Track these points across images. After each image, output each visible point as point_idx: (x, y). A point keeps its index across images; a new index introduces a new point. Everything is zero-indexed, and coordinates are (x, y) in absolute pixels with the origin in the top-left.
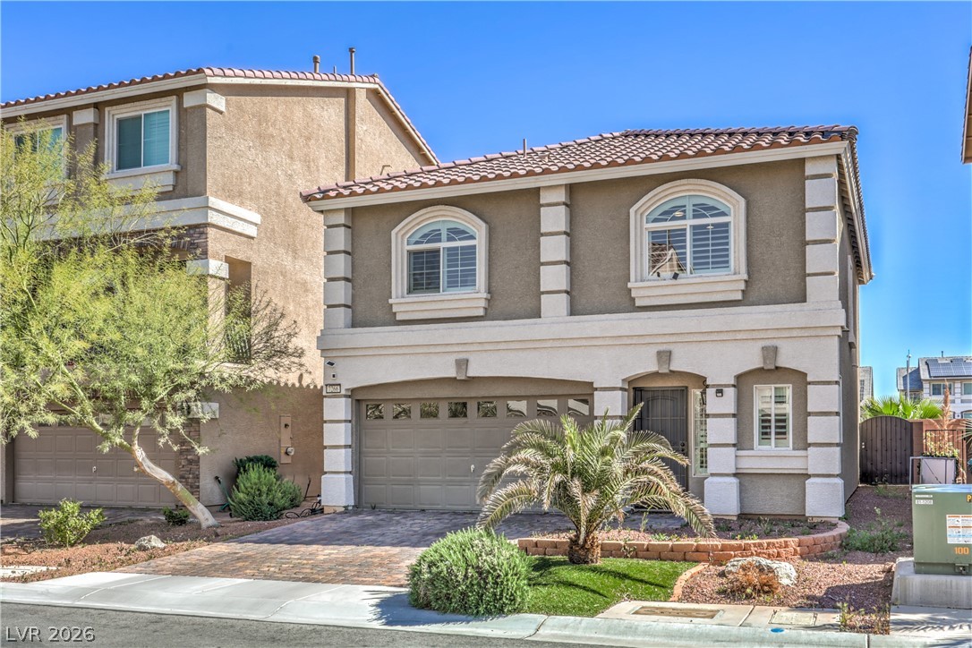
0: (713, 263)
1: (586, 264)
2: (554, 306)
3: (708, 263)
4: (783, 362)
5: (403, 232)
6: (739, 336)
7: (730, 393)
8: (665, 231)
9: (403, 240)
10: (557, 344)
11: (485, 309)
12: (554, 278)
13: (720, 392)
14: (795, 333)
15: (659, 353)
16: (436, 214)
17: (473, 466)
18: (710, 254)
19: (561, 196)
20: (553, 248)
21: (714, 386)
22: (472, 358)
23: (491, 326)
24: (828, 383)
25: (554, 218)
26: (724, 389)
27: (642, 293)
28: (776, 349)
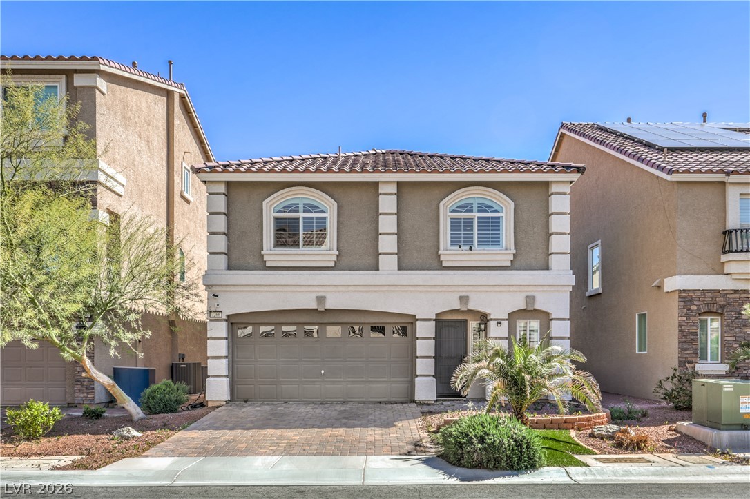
0: (492, 242)
1: (408, 236)
2: (388, 263)
3: (489, 242)
4: (538, 306)
5: (271, 203)
6: (512, 289)
7: (505, 324)
8: (461, 219)
9: (271, 208)
10: (392, 288)
11: (335, 262)
12: (388, 244)
13: (499, 323)
14: (546, 289)
15: (461, 298)
16: (298, 192)
17: (323, 372)
18: (490, 236)
19: (394, 189)
20: (388, 224)
21: (494, 320)
22: (328, 296)
23: (343, 274)
24: (564, 319)
25: (388, 204)
26: (502, 322)
27: (448, 258)
28: (533, 298)
